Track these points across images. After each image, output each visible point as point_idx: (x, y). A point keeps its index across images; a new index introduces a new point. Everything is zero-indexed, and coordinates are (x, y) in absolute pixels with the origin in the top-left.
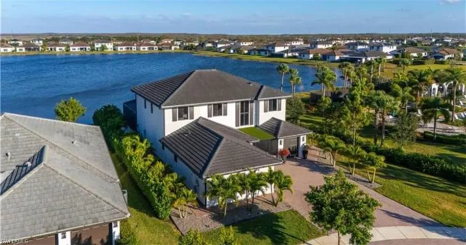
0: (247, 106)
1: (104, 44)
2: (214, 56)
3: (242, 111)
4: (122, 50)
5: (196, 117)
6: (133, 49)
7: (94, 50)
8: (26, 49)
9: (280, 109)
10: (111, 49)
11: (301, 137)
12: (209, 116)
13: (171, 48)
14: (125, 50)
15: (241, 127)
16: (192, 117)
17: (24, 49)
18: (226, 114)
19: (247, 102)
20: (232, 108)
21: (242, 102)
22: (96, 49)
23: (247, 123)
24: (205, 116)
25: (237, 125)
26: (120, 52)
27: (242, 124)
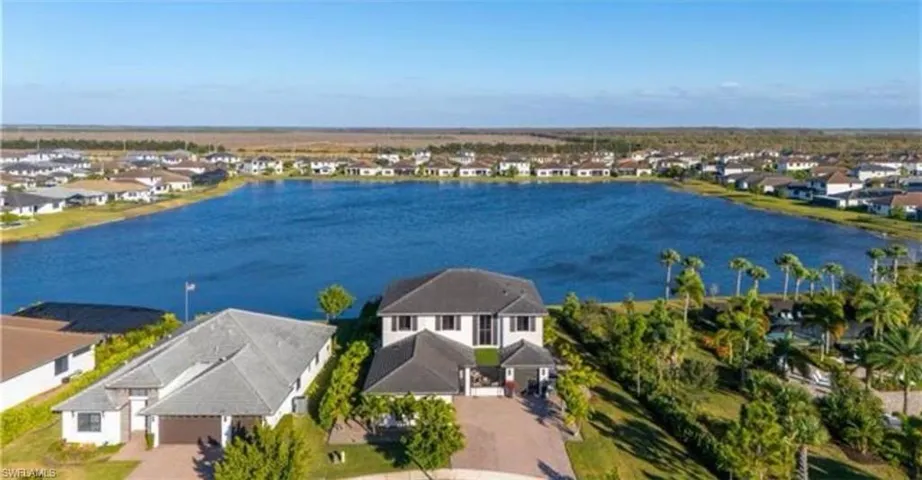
0: (489, 322)
1: (514, 164)
2: (705, 195)
3: (482, 326)
4: (544, 176)
5: (420, 328)
6: (564, 174)
7: (498, 173)
8: (396, 171)
9: (533, 329)
10: (527, 172)
11: (541, 370)
12: (438, 328)
13: (634, 173)
14: (551, 176)
15: (479, 346)
16: (415, 329)
17: (392, 171)
18: (459, 328)
19: (489, 317)
20: (467, 321)
21: (482, 317)
22: (501, 173)
23: (489, 343)
24: (432, 328)
25: (475, 343)
26: (540, 178)
27: (482, 343)
